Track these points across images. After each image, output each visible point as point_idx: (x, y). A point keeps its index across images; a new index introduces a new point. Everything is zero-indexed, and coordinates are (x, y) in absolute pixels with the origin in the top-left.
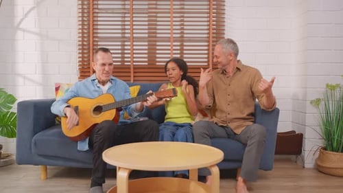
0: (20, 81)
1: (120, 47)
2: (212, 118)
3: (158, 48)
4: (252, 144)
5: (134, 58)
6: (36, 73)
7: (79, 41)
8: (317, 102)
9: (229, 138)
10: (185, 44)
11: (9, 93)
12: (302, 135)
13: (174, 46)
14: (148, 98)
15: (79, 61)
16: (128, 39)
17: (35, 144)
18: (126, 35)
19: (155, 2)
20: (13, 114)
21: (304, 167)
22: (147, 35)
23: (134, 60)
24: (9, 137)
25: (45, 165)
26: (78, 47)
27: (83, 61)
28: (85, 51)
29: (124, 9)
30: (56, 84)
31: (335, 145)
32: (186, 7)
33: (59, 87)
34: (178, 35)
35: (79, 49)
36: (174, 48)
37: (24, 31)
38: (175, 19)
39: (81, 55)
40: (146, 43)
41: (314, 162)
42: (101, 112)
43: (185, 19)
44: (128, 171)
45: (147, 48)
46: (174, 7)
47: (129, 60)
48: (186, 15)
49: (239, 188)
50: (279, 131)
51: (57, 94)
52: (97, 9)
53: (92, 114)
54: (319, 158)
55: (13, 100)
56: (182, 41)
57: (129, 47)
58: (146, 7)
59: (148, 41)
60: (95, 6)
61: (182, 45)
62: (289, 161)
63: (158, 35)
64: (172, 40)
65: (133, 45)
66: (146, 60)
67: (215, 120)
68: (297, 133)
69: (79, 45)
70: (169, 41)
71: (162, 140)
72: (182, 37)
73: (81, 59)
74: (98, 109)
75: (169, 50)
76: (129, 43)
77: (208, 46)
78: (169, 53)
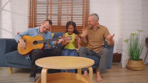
0: (3, 31)
1: (46, 18)
3: (62, 18)
6: (10, 28)
7: (29, 15)
8: (127, 41)
9: (93, 55)
10: (73, 17)
12: (121, 54)
14: (59, 40)
16: (50, 14)
17: (6, 58)
19: (61, 1)
21: (122, 67)
25: (11, 67)
26: (28, 17)
28: (31, 19)
29: (48, 2)
30: (18, 32)
31: (134, 57)
36: (69, 18)
37: (5, 10)
38: (69, 6)
40: (57, 16)
41: (126, 65)
42: (36, 44)
43: (73, 7)
44: (47, 69)
45: (57, 18)
46: (69, 1)
52: (36, 2)
53: (32, 44)
54: (128, 63)
57: (50, 18)
58: (57, 1)
62: (115, 65)
63: (62, 13)
66: (57, 23)
68: (119, 53)
70: (67, 16)
71: (64, 56)
72: (72, 14)
73: (29, 23)
74: (35, 42)
75: (67, 19)
76: (50, 16)
77: (83, 18)
78: (67, 21)
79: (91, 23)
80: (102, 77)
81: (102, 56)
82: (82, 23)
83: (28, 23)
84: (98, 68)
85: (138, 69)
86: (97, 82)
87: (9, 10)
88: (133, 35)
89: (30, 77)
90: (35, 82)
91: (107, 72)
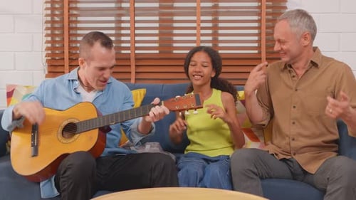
1: (113, 25)
2: (266, 144)
3: (176, 25)
4: (334, 192)
5: (136, 42)
7: (47, 15)
9: (294, 179)
10: (221, 18)
13: (203, 22)
15: (47, 49)
16: (127, 12)
18: (124, 5)
23: (137, 45)
26: (45, 26)
27: (53, 48)
28: (57, 32)
30: (8, 87)
33: (13, 91)
34: (209, 5)
35: (47, 29)
36: (203, 25)
39: (49, 39)
40: (157, 18)
45: (157, 25)
47: (128, 45)
51: (9, 102)
53: (60, 136)
56: (216, 14)
57: (128, 25)
59: (160, 15)
61: (215, 21)
63: (176, 5)
65: (135, 22)
66: (157, 45)
67: (271, 148)
69: (47, 22)
70: (194, 14)
72: (216, 7)
73: (49, 45)
74: (70, 129)
75: (194, 28)
76: (128, 19)
77: (259, 21)
78: (194, 35)
79: (285, 47)
82: (256, 45)
83: (45, 46)
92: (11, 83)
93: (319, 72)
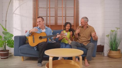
0: (14, 30)
1: (46, 19)
3: (58, 19)
6: (19, 27)
8: (108, 36)
9: (82, 47)
10: (67, 18)
11: (11, 34)
12: (104, 46)
13: (63, 18)
15: (33, 23)
17: (20, 49)
18: (48, 15)
20: (12, 40)
21: (104, 56)
22: (54, 15)
23: (51, 23)
24: (11, 47)
25: (23, 56)
28: (35, 20)
29: (47, 7)
30: (26, 31)
31: (114, 49)
32: (67, 6)
34: (64, 15)
35: (33, 20)
37: (15, 14)
38: (63, 10)
40: (54, 18)
41: (107, 54)
43: (67, 10)
46: (63, 6)
47: (49, 23)
48: (67, 9)
49: (85, 63)
50: (97, 45)
52: (39, 7)
53: (39, 39)
54: (109, 53)
55: (12, 36)
56: (66, 17)
58: (54, 6)
59: (55, 17)
60: (38, 6)
61: (66, 18)
62: (99, 54)
63: (58, 15)
64: (63, 16)
66: (54, 23)
68: (102, 45)
69: (33, 18)
71: (62, 48)
72: (66, 16)
75: (62, 20)
76: (49, 18)
77: (74, 18)
78: (62, 21)
80: (89, 63)
81: (89, 48)
82: (73, 23)
84: (86, 56)
85: (116, 57)
86: (85, 66)
87: (19, 14)
88: (113, 31)
89: (38, 63)
90: (42, 66)
91: (93, 59)
92: (26, 30)
93: (88, 28)
